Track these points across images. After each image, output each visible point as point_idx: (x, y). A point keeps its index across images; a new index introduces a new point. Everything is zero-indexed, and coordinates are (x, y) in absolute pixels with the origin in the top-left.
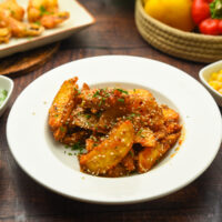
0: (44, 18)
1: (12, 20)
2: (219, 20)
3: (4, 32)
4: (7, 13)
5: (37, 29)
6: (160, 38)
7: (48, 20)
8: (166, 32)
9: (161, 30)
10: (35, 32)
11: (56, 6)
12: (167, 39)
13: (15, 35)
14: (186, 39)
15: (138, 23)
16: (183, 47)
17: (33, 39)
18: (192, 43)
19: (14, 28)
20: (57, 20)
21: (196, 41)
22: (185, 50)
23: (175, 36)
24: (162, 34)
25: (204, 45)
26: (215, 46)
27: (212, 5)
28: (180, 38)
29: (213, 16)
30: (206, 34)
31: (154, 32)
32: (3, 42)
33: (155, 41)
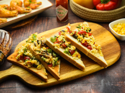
0: (31, 5)
1: (17, 6)
2: (104, 4)
3: (15, 12)
4: (15, 4)
5: (29, 10)
6: (80, 12)
7: (33, 5)
8: (82, 9)
9: (80, 8)
10: (28, 11)
12: (82, 12)
13: (20, 13)
14: (91, 12)
15: (71, 6)
16: (90, 16)
17: (28, 14)
18: (93, 14)
19: (19, 10)
20: (37, 6)
21: (95, 13)
22: (90, 17)
23: (86, 11)
24: (81, 10)
25: (98, 15)
26: (103, 15)
28: (88, 12)
29: (102, 2)
30: (99, 10)
31: (77, 9)
32: (15, 16)
33: (78, 13)
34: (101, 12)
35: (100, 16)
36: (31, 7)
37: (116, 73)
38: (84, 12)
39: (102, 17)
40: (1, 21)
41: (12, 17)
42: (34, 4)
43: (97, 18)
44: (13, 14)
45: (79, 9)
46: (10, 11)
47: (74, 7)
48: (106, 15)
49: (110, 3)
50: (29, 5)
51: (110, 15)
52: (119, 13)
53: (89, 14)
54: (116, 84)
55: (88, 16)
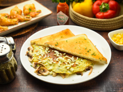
0: (31, 13)
1: (18, 15)
2: (104, 13)
3: (16, 20)
4: (16, 12)
5: (29, 18)
6: (79, 21)
7: (32, 14)
8: (82, 18)
9: (80, 17)
11: (35, 8)
13: (20, 21)
14: (90, 21)
15: (70, 15)
16: (89, 24)
17: (28, 22)
18: (93, 22)
19: (20, 18)
20: (36, 14)
21: (94, 21)
23: (86, 19)
24: (80, 19)
25: (98, 23)
26: (102, 23)
27: (100, 6)
28: (88, 20)
29: (101, 11)
30: (98, 18)
31: (77, 18)
32: (15, 24)
33: (78, 22)
34: (101, 21)
35: (100, 24)
36: (31, 15)
37: (117, 79)
38: (84, 20)
39: (101, 25)
40: (3, 29)
41: (13, 25)
42: (34, 12)
43: (97, 26)
44: (14, 22)
45: (78, 18)
46: (11, 20)
47: (74, 16)
48: (106, 23)
49: (109, 12)
50: (29, 13)
51: (110, 23)
52: (119, 21)
53: (89, 23)
54: (119, 90)
55: (88, 25)
